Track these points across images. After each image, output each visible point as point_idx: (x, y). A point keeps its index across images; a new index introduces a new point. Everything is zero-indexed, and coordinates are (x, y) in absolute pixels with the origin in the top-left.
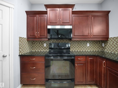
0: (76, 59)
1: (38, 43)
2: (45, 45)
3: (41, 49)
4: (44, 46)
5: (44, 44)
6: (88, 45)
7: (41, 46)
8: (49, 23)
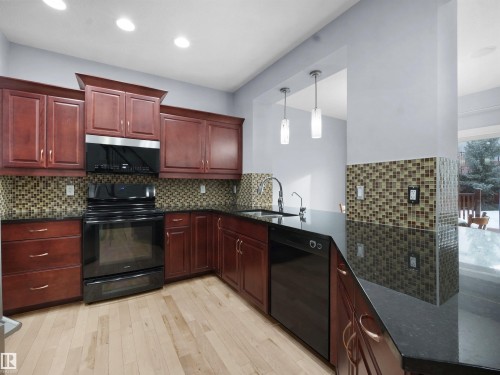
0: (167, 220)
1: (41, 185)
2: (70, 190)
3: (53, 203)
4: (68, 194)
5: (68, 187)
6: (203, 190)
7: (53, 195)
8: (91, 129)
